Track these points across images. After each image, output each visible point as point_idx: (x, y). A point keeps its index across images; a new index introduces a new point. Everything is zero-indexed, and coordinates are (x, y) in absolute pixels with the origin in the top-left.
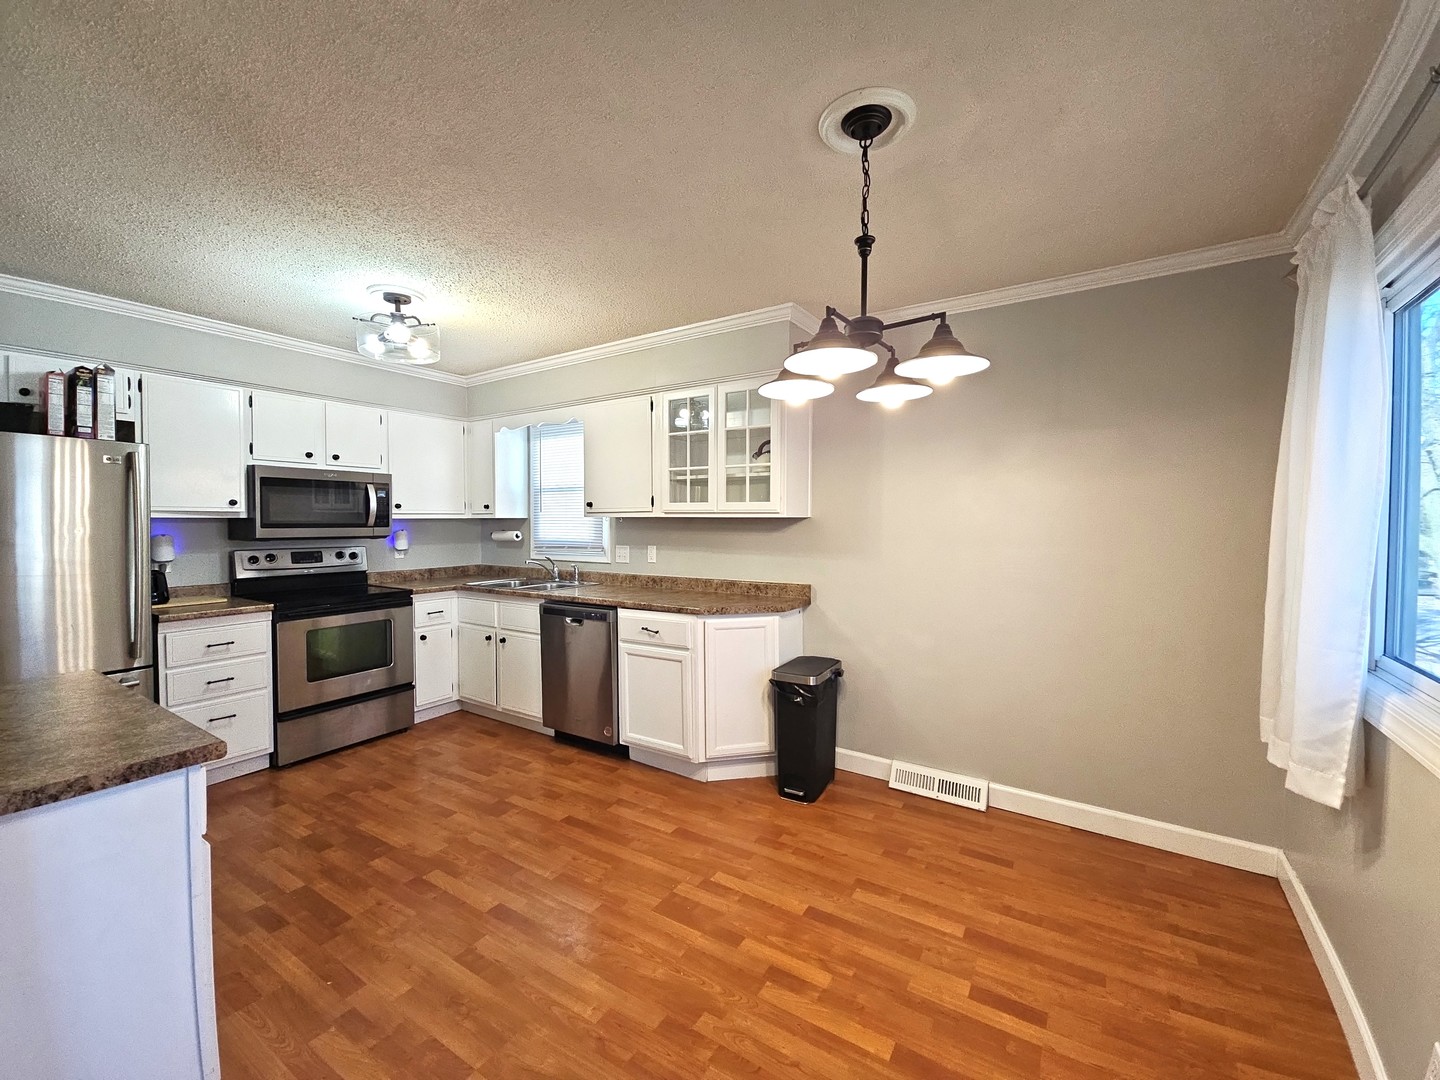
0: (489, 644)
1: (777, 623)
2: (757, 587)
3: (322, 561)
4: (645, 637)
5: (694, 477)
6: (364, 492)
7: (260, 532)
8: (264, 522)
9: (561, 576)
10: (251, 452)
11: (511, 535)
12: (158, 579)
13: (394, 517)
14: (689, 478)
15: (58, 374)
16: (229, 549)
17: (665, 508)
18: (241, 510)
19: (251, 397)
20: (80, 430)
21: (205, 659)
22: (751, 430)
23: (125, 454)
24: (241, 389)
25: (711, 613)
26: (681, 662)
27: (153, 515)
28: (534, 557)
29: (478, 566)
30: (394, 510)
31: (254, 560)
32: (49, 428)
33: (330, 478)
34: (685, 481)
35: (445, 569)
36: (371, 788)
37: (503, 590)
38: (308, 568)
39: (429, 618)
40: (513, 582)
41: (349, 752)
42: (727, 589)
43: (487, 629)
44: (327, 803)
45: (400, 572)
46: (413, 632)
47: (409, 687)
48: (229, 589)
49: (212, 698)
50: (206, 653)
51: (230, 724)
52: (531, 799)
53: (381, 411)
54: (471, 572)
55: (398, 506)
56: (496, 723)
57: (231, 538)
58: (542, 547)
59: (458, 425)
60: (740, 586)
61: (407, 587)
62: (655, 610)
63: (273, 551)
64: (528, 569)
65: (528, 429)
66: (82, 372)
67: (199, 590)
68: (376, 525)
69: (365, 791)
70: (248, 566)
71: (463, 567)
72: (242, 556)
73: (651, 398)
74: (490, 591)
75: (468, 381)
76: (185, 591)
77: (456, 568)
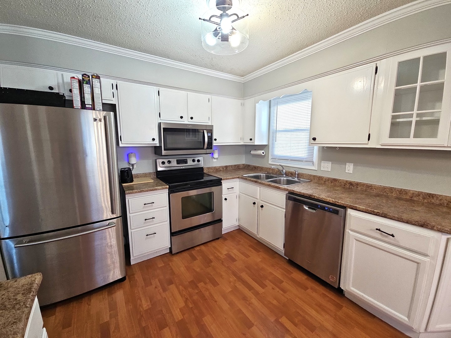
0: (254, 206)
3: (187, 163)
4: (378, 235)
6: (202, 133)
7: (164, 152)
8: (165, 148)
9: (287, 174)
10: (160, 117)
11: (260, 152)
12: (128, 172)
13: (214, 145)
14: (414, 119)
15: (76, 79)
16: (156, 158)
17: (383, 142)
18: (157, 143)
19: (159, 91)
20: (87, 106)
21: (143, 210)
23: (103, 116)
24: (155, 87)
26: (418, 263)
28: (271, 163)
29: (244, 165)
30: (214, 142)
31: (163, 163)
32: (74, 105)
33: (190, 127)
34: (411, 122)
35: (231, 165)
36: (208, 281)
37: (263, 182)
38: (182, 166)
39: (228, 191)
40: (262, 174)
41: (198, 248)
42: (424, 198)
43: (254, 199)
44: (190, 290)
45: (215, 167)
46: (222, 197)
47: (220, 221)
48: (156, 175)
49: (147, 226)
50: (144, 207)
51: (154, 236)
52: (296, 325)
53: (209, 96)
54: (241, 167)
55: (215, 140)
56: (256, 241)
57: (156, 153)
58: (276, 159)
59: (239, 102)
60: (440, 198)
61: (218, 175)
62: (391, 219)
63: (170, 160)
64: (267, 168)
65: (270, 101)
66: (85, 77)
67: (145, 175)
68: (207, 148)
69: (205, 283)
70: (161, 165)
71: (238, 165)
72: (159, 161)
73: (376, 64)
74: (256, 182)
75: (244, 79)
76: (141, 176)
77: (235, 165)
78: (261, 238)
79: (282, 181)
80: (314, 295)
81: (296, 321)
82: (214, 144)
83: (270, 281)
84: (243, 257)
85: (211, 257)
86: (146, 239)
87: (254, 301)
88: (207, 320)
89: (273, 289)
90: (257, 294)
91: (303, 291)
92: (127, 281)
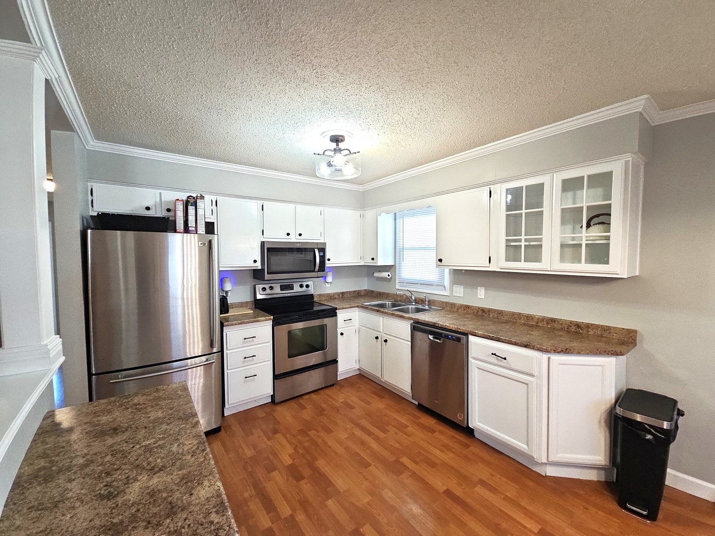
0: (377, 341)
1: (614, 363)
2: (578, 325)
3: (293, 289)
4: (493, 359)
5: (527, 243)
6: (313, 253)
7: (267, 277)
8: (269, 271)
9: (417, 301)
10: (263, 234)
11: (385, 274)
12: (223, 301)
14: (523, 244)
15: (181, 201)
16: (254, 284)
17: (501, 264)
18: (258, 265)
19: (263, 205)
20: (190, 229)
21: (243, 346)
22: (587, 207)
23: (208, 240)
24: (258, 202)
25: (556, 351)
26: (527, 384)
27: (221, 269)
28: (398, 288)
29: (365, 290)
30: (327, 262)
31: (264, 289)
32: (177, 229)
33: (297, 246)
34: (521, 246)
35: (350, 292)
36: (320, 429)
37: (386, 311)
38: (287, 293)
39: (345, 323)
40: (387, 303)
41: (307, 397)
42: (548, 323)
43: (375, 332)
44: (299, 437)
45: (328, 294)
46: (337, 331)
47: (335, 362)
48: (254, 304)
49: (246, 366)
50: (244, 342)
51: (254, 380)
52: (416, 463)
53: (321, 208)
54: (362, 294)
55: (329, 260)
56: (380, 387)
57: (255, 278)
58: (404, 283)
59: (358, 213)
60: (561, 322)
61: (332, 304)
62: (503, 342)
63: (272, 285)
64: (394, 294)
65: (395, 214)
66: (191, 199)
67: (241, 305)
68: (319, 271)
69: (317, 431)
70: (262, 292)
71: (358, 291)
72: (259, 287)
73: (490, 188)
74: (378, 311)
75: (364, 188)
76: (236, 306)
77: (354, 292)
78: (386, 382)
79: (410, 310)
80: (442, 437)
81: (417, 459)
82: (327, 265)
83: (393, 426)
84: (363, 404)
85: (324, 406)
86: (245, 381)
87: (374, 445)
88: (321, 463)
89: (396, 433)
90: (377, 439)
91: (430, 434)
92: (223, 432)
